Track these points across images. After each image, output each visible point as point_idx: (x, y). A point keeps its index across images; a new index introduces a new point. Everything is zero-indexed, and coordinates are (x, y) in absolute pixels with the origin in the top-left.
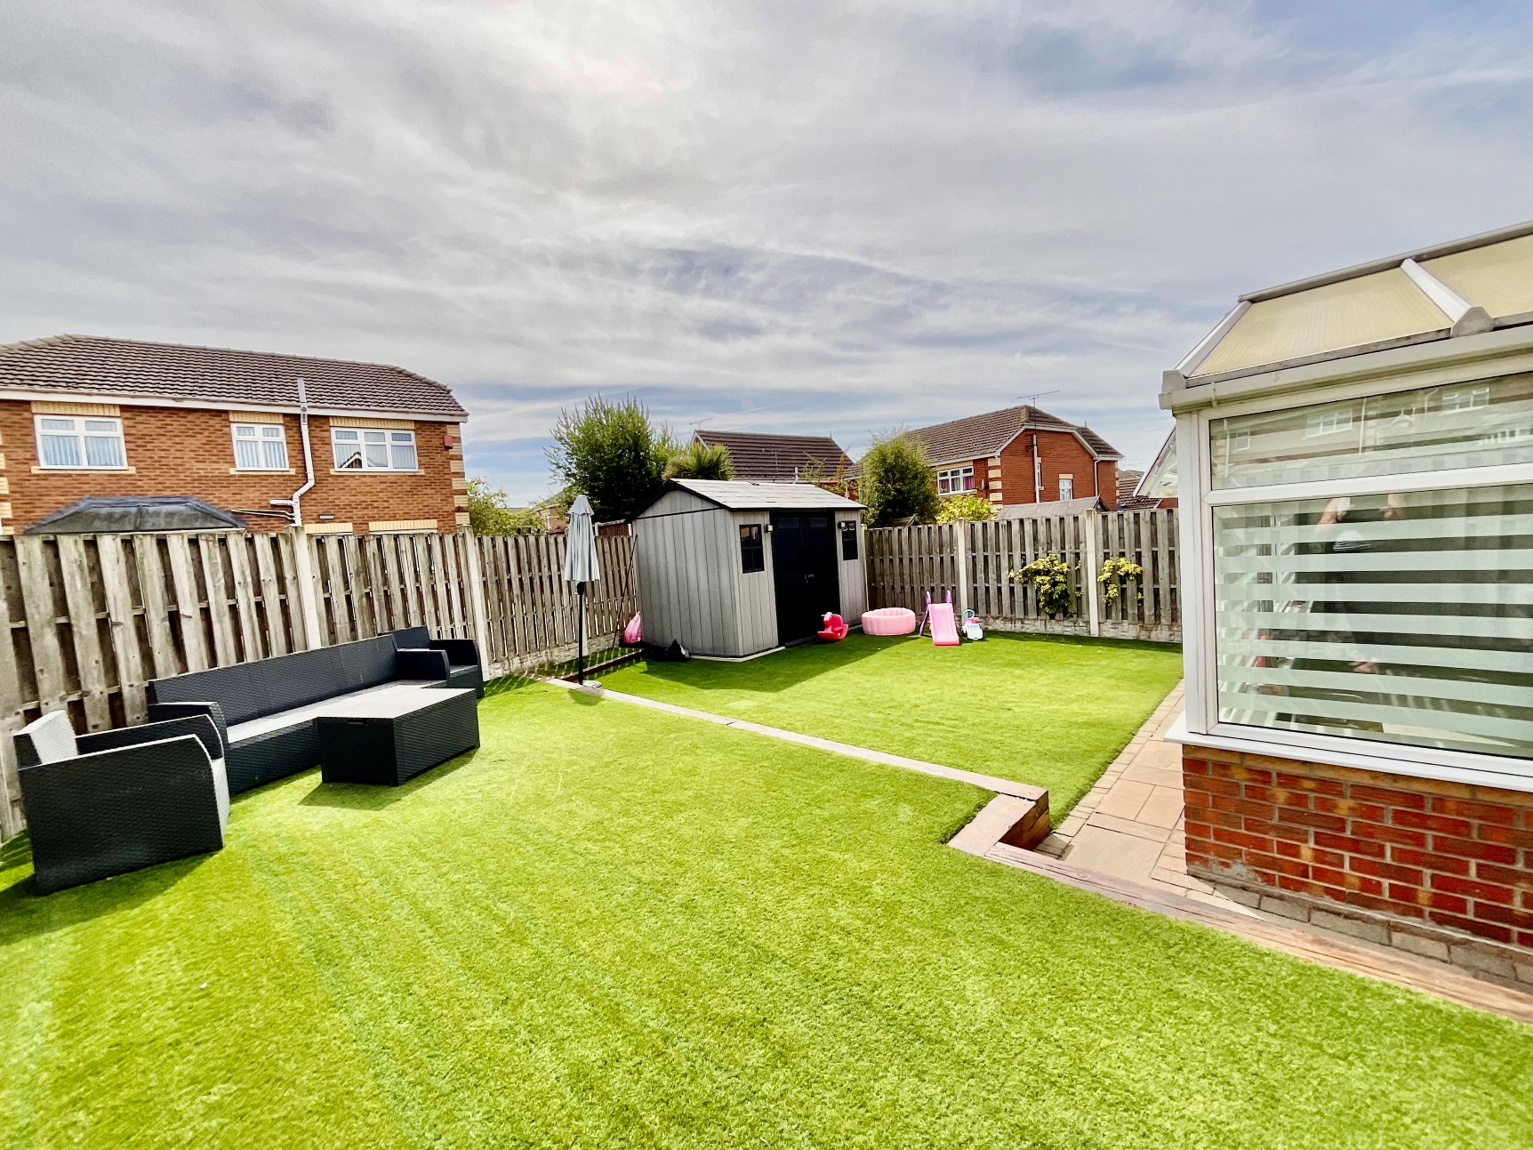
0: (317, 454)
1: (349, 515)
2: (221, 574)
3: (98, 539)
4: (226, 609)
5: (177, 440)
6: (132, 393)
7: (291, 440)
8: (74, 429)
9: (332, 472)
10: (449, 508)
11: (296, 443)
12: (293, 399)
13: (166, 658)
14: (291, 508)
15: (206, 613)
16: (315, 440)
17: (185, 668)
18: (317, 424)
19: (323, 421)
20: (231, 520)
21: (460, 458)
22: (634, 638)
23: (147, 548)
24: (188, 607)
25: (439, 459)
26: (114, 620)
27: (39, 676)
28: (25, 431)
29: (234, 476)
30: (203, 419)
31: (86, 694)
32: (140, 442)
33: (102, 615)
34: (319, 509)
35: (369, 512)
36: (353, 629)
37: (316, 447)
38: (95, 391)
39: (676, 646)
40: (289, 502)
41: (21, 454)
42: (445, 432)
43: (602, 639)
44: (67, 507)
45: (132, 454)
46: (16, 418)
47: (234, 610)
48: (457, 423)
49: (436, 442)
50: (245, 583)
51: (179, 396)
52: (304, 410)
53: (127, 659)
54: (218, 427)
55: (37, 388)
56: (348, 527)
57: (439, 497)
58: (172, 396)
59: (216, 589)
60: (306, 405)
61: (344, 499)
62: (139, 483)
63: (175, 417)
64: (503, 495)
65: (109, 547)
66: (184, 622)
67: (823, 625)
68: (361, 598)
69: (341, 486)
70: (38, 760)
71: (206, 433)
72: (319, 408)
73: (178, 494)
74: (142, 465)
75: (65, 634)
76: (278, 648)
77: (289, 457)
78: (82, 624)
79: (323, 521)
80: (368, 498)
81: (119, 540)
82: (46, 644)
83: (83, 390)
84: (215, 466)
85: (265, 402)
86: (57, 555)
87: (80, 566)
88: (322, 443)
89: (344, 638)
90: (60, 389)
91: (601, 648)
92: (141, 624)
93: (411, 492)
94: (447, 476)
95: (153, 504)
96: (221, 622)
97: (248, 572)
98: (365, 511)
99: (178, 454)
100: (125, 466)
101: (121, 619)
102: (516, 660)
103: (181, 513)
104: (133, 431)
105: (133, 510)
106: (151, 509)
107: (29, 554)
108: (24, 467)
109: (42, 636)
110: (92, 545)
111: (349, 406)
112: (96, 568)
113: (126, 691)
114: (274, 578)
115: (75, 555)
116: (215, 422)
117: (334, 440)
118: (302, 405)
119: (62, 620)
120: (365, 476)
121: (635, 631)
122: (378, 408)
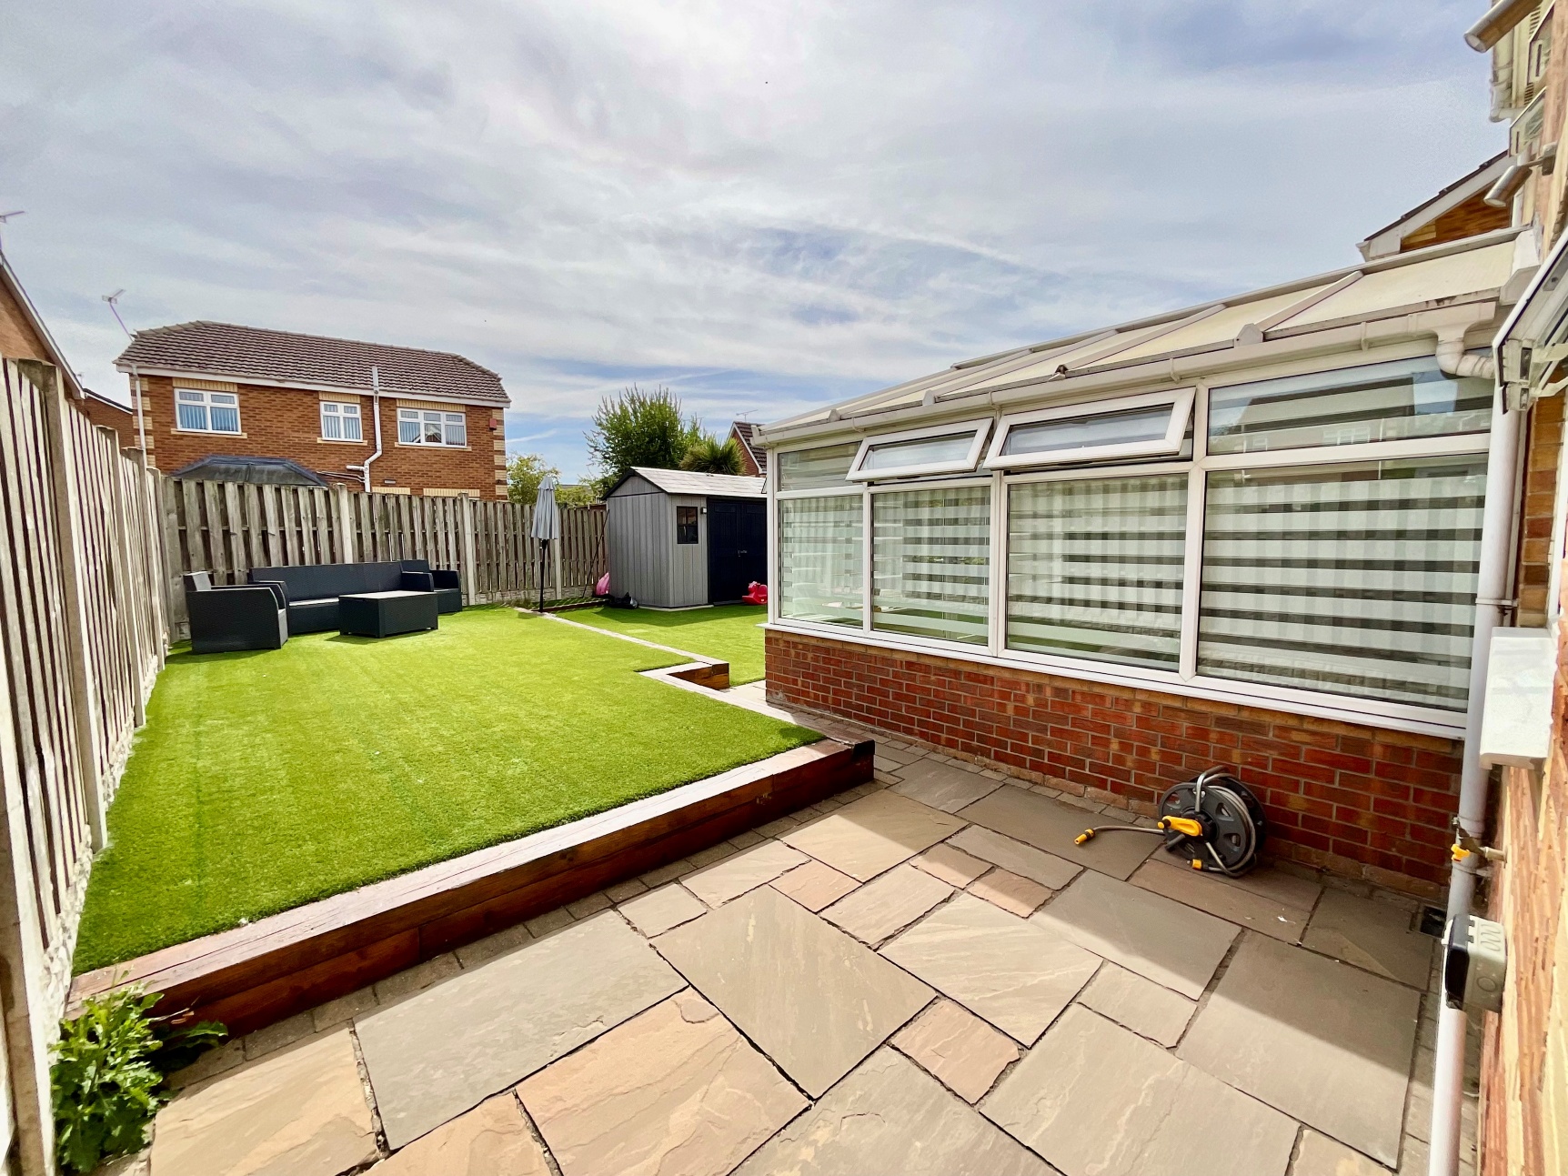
0: (385, 429)
1: (408, 481)
2: (293, 511)
3: (225, 485)
4: (295, 533)
5: (279, 413)
6: (246, 374)
7: (365, 417)
8: (202, 400)
9: (396, 445)
10: (490, 480)
11: (368, 418)
12: (367, 382)
13: (259, 558)
14: (362, 473)
15: (283, 533)
16: (384, 418)
17: (269, 564)
18: (387, 404)
19: (391, 402)
20: (317, 480)
21: (502, 438)
22: (603, 591)
23: (251, 491)
24: (273, 529)
25: (485, 438)
26: (231, 531)
27: (192, 558)
28: (168, 401)
29: (320, 444)
30: (299, 397)
31: (216, 571)
32: (251, 413)
33: (225, 528)
34: (385, 475)
35: (424, 480)
36: (375, 556)
37: (384, 423)
38: (220, 371)
39: (628, 598)
40: (361, 468)
41: (164, 419)
42: (491, 416)
43: (576, 589)
44: (196, 462)
45: (245, 422)
46: (162, 391)
47: (300, 534)
48: (502, 408)
49: (483, 423)
50: (307, 518)
51: (282, 378)
52: (376, 392)
53: (238, 555)
54: (310, 404)
55: (178, 367)
56: (407, 491)
57: (482, 471)
58: (277, 377)
59: (290, 521)
60: (378, 389)
61: (405, 468)
62: (250, 446)
63: (278, 395)
64: (557, 473)
65: (231, 488)
66: (270, 537)
67: (748, 592)
68: (382, 535)
69: (403, 456)
70: (195, 589)
71: (301, 408)
72: (389, 391)
73: (278, 456)
74: (252, 431)
75: (206, 536)
76: (325, 559)
77: (364, 430)
78: (215, 531)
79: (387, 485)
80: (425, 468)
81: (236, 486)
82: (196, 541)
83: (210, 370)
84: (306, 435)
85: (347, 385)
86: (203, 492)
87: (215, 498)
88: (389, 420)
89: (368, 559)
90: (194, 369)
91: (575, 595)
92: (247, 534)
93: (460, 465)
94: (490, 454)
95: (260, 463)
96: (291, 540)
97: (309, 512)
98: (421, 479)
99: (279, 425)
100: (239, 433)
101: (235, 532)
102: (498, 594)
103: (280, 471)
104: (246, 404)
105: (244, 467)
106: (258, 467)
107: (189, 489)
108: (165, 429)
109: (194, 537)
110: (222, 487)
111: (413, 391)
112: (223, 501)
113: (236, 573)
114: (325, 516)
115: (212, 492)
116: (307, 399)
117: (400, 418)
118: (375, 389)
119: (205, 528)
120: (423, 450)
121: (604, 586)
122: (436, 393)
